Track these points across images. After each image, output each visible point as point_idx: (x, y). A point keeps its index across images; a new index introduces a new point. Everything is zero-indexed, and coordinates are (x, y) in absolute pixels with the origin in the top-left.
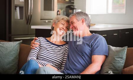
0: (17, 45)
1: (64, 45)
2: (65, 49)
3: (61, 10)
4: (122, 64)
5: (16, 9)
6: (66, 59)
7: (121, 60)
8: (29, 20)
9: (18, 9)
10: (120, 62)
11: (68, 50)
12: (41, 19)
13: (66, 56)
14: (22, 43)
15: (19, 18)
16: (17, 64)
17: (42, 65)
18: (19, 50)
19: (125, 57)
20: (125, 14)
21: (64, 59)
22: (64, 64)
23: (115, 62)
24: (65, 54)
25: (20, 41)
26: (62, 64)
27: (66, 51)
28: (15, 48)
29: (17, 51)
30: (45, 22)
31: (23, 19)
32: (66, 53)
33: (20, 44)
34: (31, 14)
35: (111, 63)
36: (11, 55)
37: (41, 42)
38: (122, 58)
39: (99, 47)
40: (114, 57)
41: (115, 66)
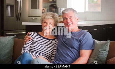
0: (12, 40)
1: (54, 39)
2: (54, 43)
3: (46, 8)
4: (106, 55)
5: (7, 8)
6: (56, 51)
7: (105, 52)
8: (19, 17)
9: (9, 7)
10: (104, 54)
11: (57, 44)
12: (29, 17)
13: (56, 49)
14: (16, 37)
15: (10, 16)
16: (12, 56)
17: (35, 57)
18: (13, 44)
19: (108, 50)
20: (101, 12)
21: (53, 51)
22: (54, 56)
23: (99, 53)
24: (54, 47)
25: (14, 36)
26: (52, 56)
27: (56, 44)
28: (10, 42)
29: (12, 44)
30: (32, 19)
31: (14, 16)
32: (56, 46)
33: (14, 38)
34: (21, 12)
35: (96, 55)
36: (7, 48)
37: (33, 36)
38: (105, 50)
39: (87, 43)
40: (99, 49)
41: (99, 57)
